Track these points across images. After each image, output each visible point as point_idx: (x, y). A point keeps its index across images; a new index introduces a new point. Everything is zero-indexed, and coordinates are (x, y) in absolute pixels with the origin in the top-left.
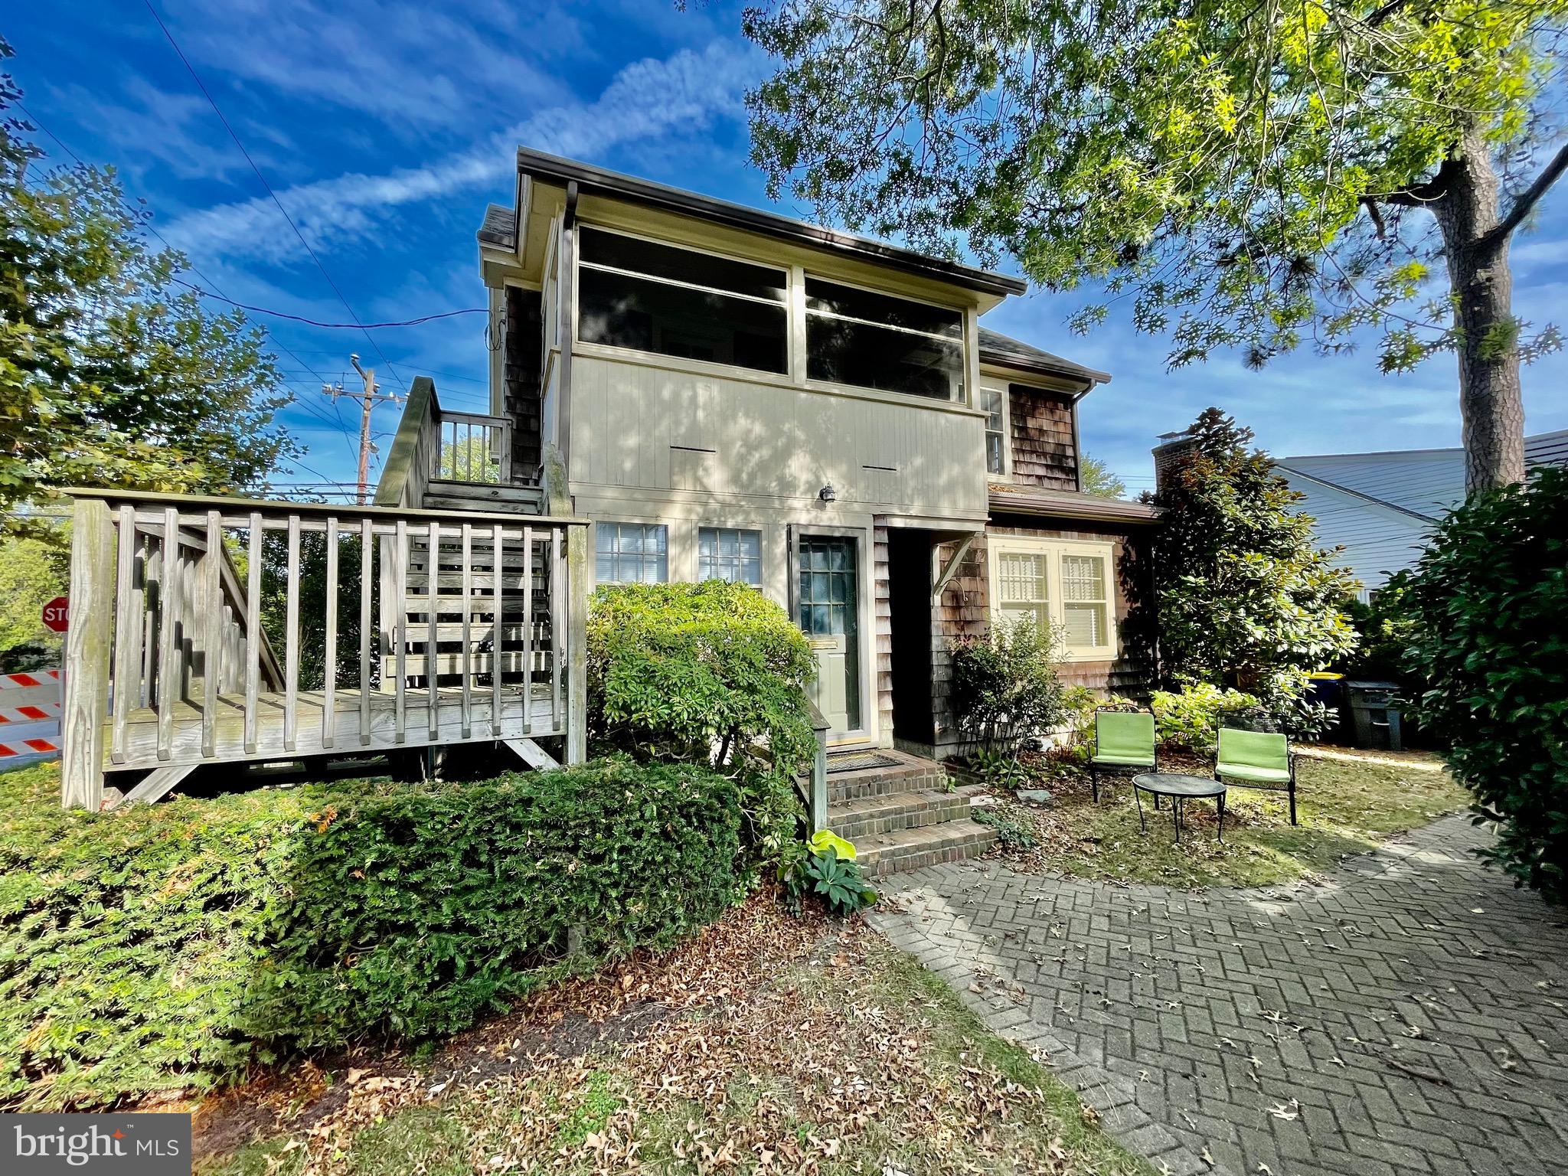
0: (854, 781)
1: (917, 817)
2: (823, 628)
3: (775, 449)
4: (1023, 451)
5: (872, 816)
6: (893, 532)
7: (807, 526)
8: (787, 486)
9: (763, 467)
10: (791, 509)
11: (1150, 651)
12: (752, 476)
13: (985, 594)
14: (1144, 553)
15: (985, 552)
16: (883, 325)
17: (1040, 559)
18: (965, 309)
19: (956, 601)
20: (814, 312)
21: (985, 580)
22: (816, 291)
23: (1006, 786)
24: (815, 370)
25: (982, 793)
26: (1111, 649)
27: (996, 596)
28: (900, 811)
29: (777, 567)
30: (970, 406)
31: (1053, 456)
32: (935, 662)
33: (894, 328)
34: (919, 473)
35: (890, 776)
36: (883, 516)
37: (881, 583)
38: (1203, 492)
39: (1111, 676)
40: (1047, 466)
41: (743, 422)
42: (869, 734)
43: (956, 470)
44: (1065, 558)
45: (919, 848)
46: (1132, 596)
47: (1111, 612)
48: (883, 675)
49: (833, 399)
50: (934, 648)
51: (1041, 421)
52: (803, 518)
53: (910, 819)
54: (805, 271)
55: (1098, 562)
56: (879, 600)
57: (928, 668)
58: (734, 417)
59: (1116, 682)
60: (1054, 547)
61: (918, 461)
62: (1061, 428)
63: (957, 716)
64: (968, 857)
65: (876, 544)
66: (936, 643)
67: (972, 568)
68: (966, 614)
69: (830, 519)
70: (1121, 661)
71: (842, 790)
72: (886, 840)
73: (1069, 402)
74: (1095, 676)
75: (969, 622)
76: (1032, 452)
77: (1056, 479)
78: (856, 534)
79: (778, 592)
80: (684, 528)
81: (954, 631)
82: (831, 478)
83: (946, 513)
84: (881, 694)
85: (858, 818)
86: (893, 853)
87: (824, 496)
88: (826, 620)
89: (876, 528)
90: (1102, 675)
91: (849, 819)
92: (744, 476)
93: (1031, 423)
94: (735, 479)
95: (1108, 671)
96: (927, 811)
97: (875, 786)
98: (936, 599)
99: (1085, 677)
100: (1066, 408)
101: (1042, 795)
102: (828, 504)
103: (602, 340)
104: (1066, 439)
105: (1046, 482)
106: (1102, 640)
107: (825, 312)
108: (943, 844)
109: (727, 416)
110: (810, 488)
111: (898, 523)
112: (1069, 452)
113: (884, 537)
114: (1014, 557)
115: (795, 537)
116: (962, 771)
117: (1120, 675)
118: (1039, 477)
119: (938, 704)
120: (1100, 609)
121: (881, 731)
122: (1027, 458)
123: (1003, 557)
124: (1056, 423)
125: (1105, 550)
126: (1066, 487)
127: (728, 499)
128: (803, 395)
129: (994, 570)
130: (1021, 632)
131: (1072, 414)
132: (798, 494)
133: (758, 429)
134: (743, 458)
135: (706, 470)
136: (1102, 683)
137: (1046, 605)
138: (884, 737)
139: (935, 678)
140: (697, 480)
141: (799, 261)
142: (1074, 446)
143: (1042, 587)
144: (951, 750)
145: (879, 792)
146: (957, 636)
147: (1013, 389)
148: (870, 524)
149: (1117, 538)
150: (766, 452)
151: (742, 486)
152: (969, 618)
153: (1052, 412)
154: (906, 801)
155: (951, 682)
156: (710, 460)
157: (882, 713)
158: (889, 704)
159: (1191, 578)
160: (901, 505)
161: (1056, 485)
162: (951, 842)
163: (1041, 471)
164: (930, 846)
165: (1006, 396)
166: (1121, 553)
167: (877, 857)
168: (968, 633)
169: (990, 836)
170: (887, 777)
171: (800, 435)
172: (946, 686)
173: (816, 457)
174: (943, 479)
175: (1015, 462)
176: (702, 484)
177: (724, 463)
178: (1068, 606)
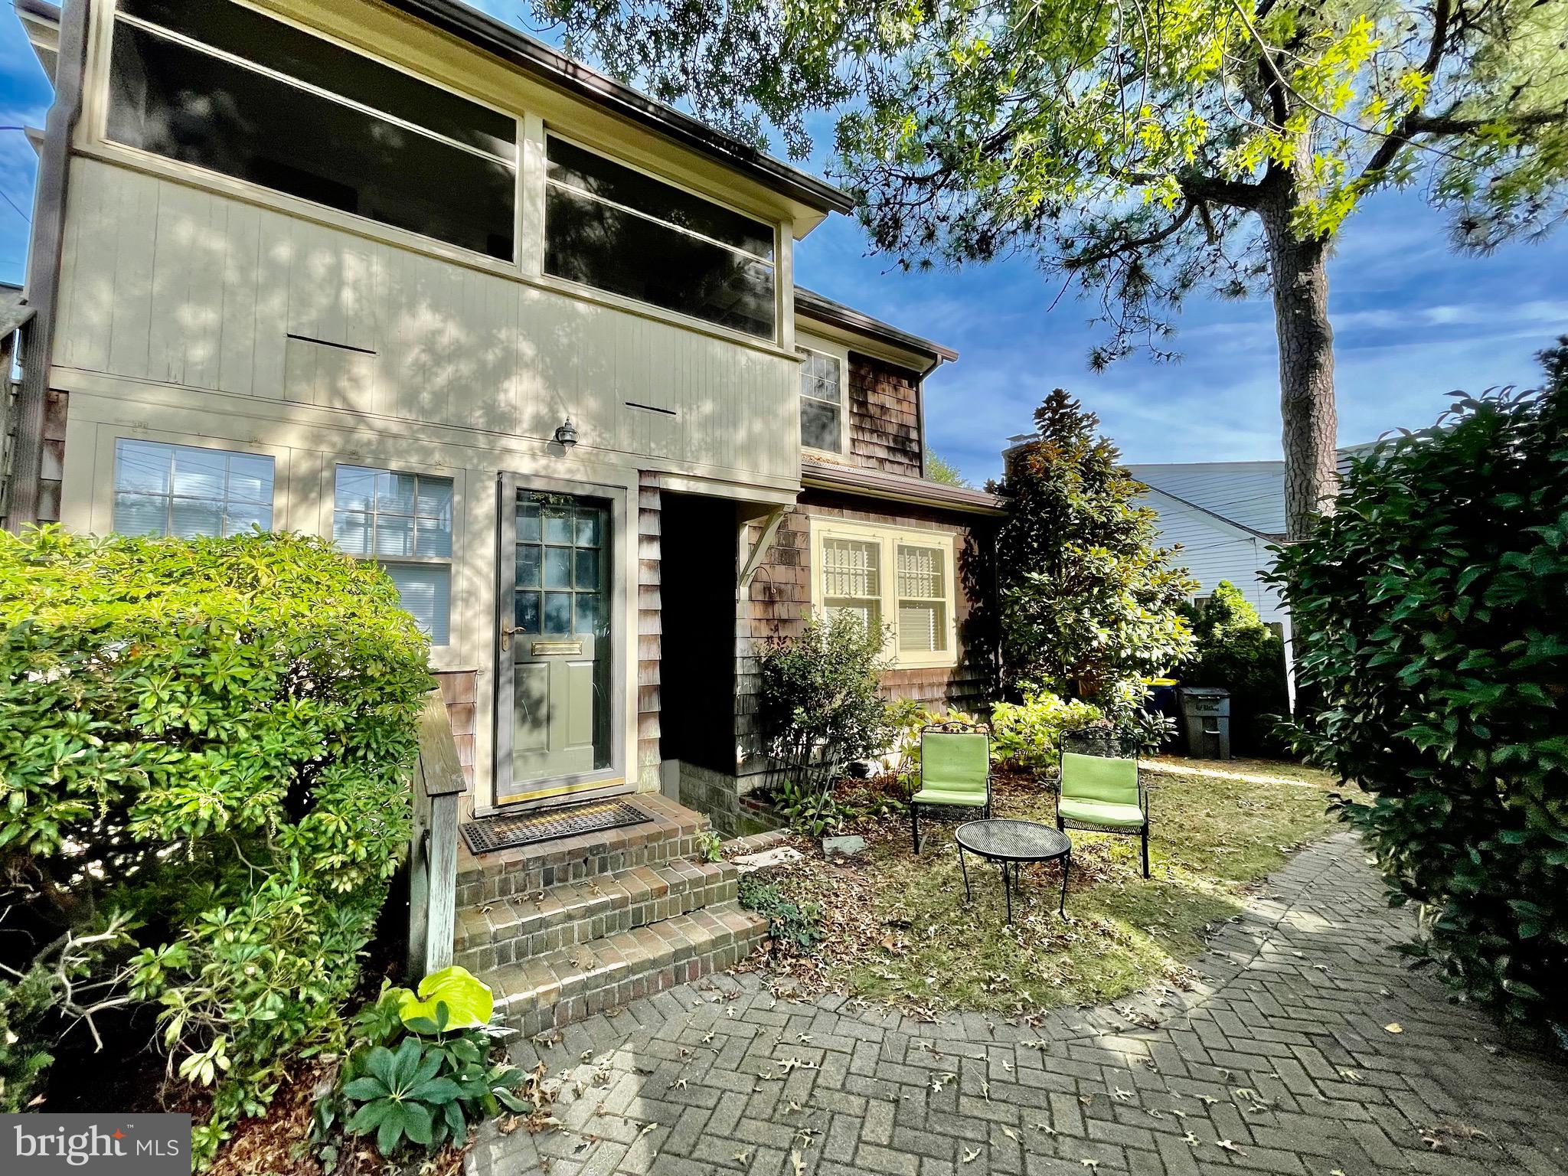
0: (560, 857)
1: (651, 909)
2: (560, 627)
3: (483, 364)
4: (863, 429)
5: (569, 917)
6: (667, 496)
7: (526, 477)
8: (501, 421)
9: (460, 390)
10: (508, 451)
11: (992, 657)
12: (440, 398)
13: (805, 587)
14: (986, 546)
15: (806, 535)
16: (664, 223)
17: (873, 549)
18: (778, 223)
19: (770, 597)
20: (559, 185)
21: (806, 569)
22: (563, 157)
23: (810, 833)
24: (558, 264)
25: (780, 843)
26: (950, 655)
27: (819, 589)
28: (623, 902)
29: (478, 535)
30: (780, 345)
31: (896, 438)
32: (739, 671)
33: (680, 229)
34: (707, 423)
35: (621, 844)
36: (655, 474)
37: (650, 565)
38: (1048, 478)
39: (950, 684)
40: (889, 448)
41: (426, 319)
42: (623, 773)
43: (758, 426)
44: (901, 549)
45: (631, 970)
46: (973, 595)
47: (951, 613)
48: (644, 691)
49: (581, 306)
50: (738, 653)
51: (883, 397)
52: (523, 465)
53: (637, 913)
54: (546, 125)
55: (938, 555)
56: (644, 588)
57: (732, 678)
58: (412, 307)
59: (955, 692)
60: (889, 535)
61: (708, 407)
62: (905, 407)
63: (767, 736)
64: (719, 969)
65: (642, 511)
66: (741, 647)
67: (790, 554)
68: (781, 610)
69: (570, 471)
70: (960, 668)
71: (535, 870)
72: (585, 955)
73: (914, 379)
74: (932, 685)
75: (785, 621)
76: (872, 431)
77: (899, 463)
78: (609, 493)
79: (478, 572)
80: (304, 467)
81: (765, 631)
82: (571, 415)
83: (744, 478)
84: (642, 717)
85: (543, 923)
86: (585, 985)
87: (562, 439)
88: (564, 615)
89: (642, 489)
90: (940, 685)
91: (526, 928)
92: (425, 397)
93: (872, 398)
94: (408, 399)
95: (946, 680)
96: (669, 896)
97: (596, 862)
98: (743, 592)
99: (921, 687)
100: (911, 386)
101: (852, 844)
102: (568, 448)
103: (157, 148)
104: (911, 421)
105: (887, 465)
106: (941, 644)
107: (577, 190)
108: (677, 955)
109: (397, 303)
110: (539, 425)
111: (677, 485)
112: (914, 435)
113: (656, 503)
114: (843, 544)
115: (509, 493)
116: (764, 810)
117: (960, 684)
118: (881, 461)
119: (741, 723)
120: (940, 609)
121: (641, 767)
122: (867, 437)
123: (828, 543)
124: (899, 401)
125: (946, 541)
126: (908, 472)
127: (395, 428)
128: (534, 293)
129: (817, 557)
130: (840, 633)
131: (917, 393)
132: (518, 432)
133: (453, 332)
134: (424, 371)
135: (355, 381)
136: (940, 693)
137: (878, 602)
138: (645, 776)
139: (738, 690)
140: (335, 392)
141: (536, 105)
142: (919, 429)
143: (874, 581)
144: (757, 781)
145: (603, 869)
146: (770, 638)
147: (853, 358)
148: (633, 483)
149: (960, 529)
150: (466, 368)
151: (423, 411)
152: (785, 616)
153: (895, 388)
154: (639, 883)
155: (760, 695)
156: (363, 367)
157: (642, 743)
158: (654, 731)
159: (1035, 575)
160: (681, 460)
161: (897, 469)
162: (688, 951)
163: (882, 453)
164: (654, 963)
165: (845, 365)
166: (963, 546)
167: (553, 998)
168: (782, 634)
169: (755, 931)
170: (615, 846)
171: (527, 349)
172: (753, 701)
173: (551, 382)
174: (741, 435)
175: (853, 441)
176: (345, 399)
177: (388, 372)
178: (903, 604)
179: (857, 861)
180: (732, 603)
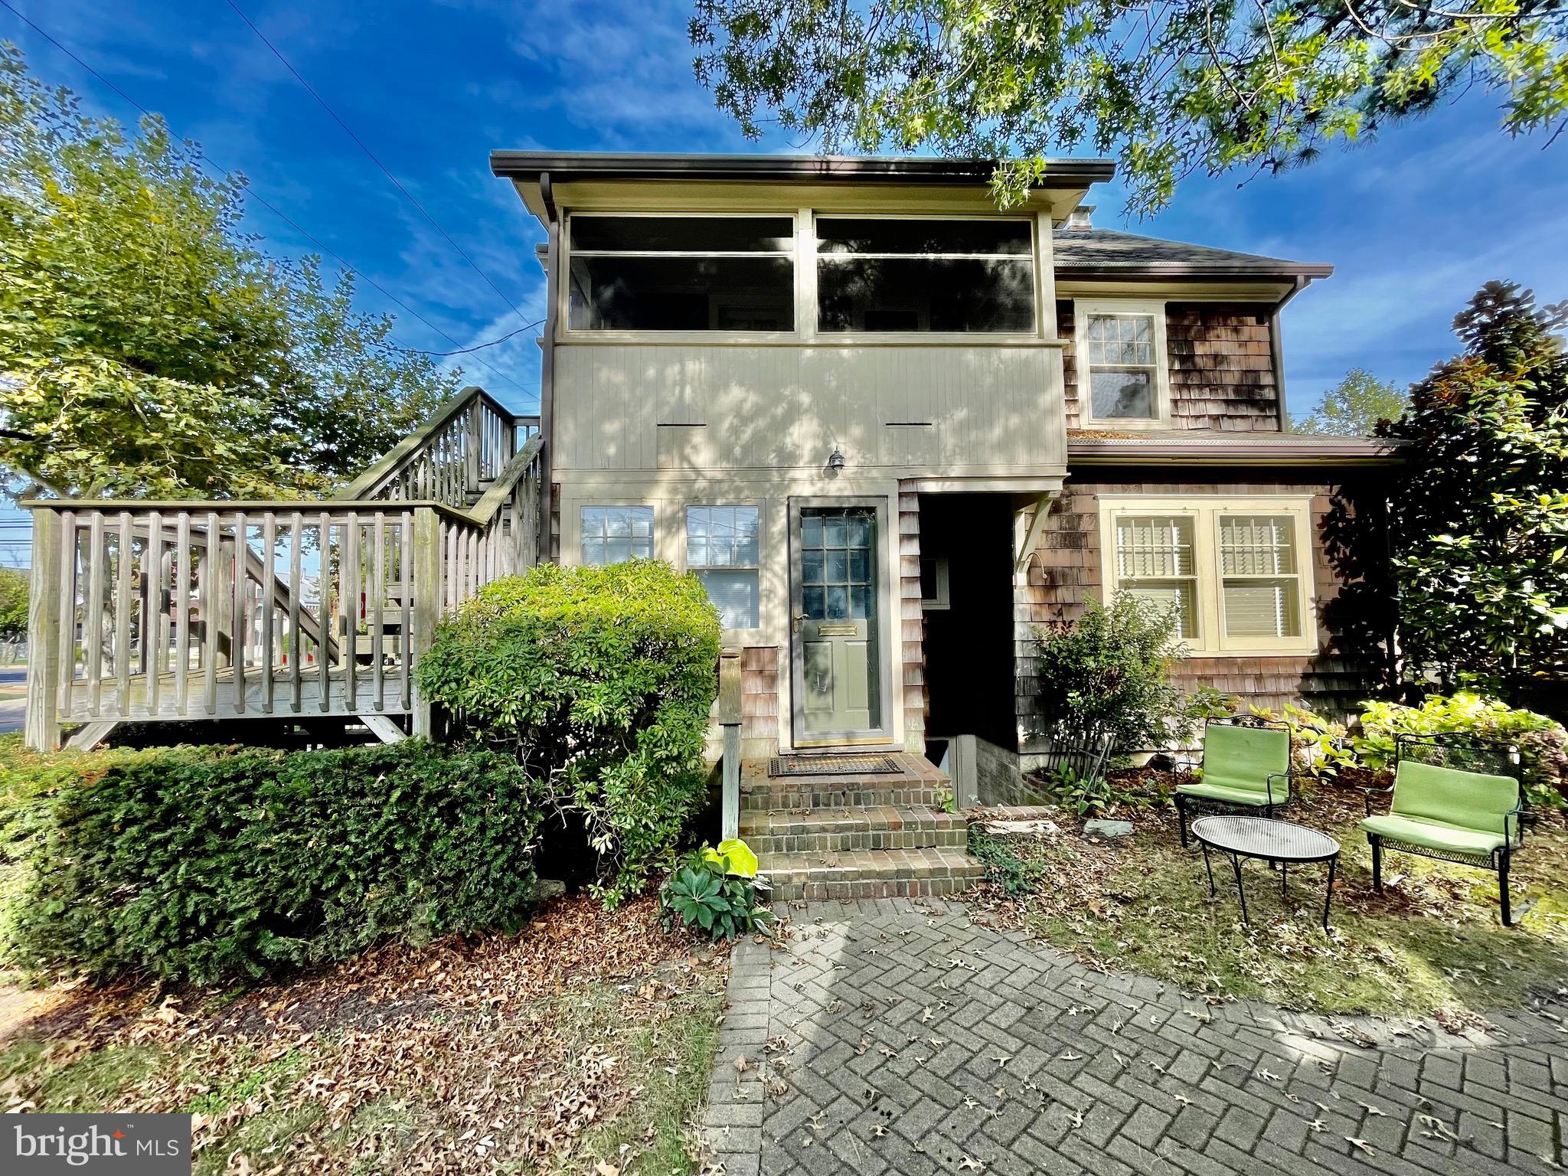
0: (825, 787)
1: (888, 838)
2: (837, 613)
3: (773, 417)
4: (1188, 387)
5: (823, 829)
6: (924, 498)
7: (806, 499)
8: (788, 460)
9: (759, 440)
10: (794, 480)
11: (1383, 645)
12: (746, 450)
13: (1095, 570)
14: (1370, 507)
15: (1094, 516)
16: (918, 256)
17: (1186, 525)
18: (1035, 216)
19: (1051, 582)
20: (827, 256)
21: (1095, 551)
22: (831, 232)
23: (1076, 811)
24: (828, 322)
25: (1045, 816)
26: (1309, 640)
27: (1111, 572)
28: (864, 828)
29: (775, 547)
30: (1041, 336)
31: (1237, 389)
32: (1018, 653)
33: (931, 256)
34: (961, 429)
35: (873, 785)
36: (913, 480)
37: (911, 560)
38: (1466, 409)
39: (1306, 677)
40: (1227, 402)
41: (736, 393)
42: (891, 733)
43: (1015, 421)
44: (1225, 521)
45: (861, 875)
46: (1346, 568)
47: (1307, 591)
48: (908, 667)
49: (845, 352)
50: (1017, 636)
51: (1221, 342)
52: (805, 489)
53: (877, 840)
54: (814, 212)
55: (1285, 525)
56: (910, 580)
57: (1011, 660)
58: (726, 387)
59: (1315, 686)
60: (1208, 505)
61: (961, 414)
62: (1252, 348)
63: (1050, 719)
64: (936, 894)
65: (902, 514)
66: (1020, 631)
67: (1075, 537)
68: (1063, 594)
69: (840, 489)
70: (1324, 657)
71: (808, 795)
72: (832, 858)
73: (1265, 312)
74: (1278, 676)
75: (1071, 605)
76: (1200, 387)
77: (1243, 417)
78: (871, 503)
79: (775, 574)
80: (669, 511)
81: (1047, 615)
82: (841, 444)
83: (1000, 470)
84: (908, 689)
85: (804, 830)
86: (825, 877)
87: (834, 465)
88: (842, 605)
89: (901, 495)
90: (1290, 676)
91: (793, 830)
92: (737, 451)
93: (1199, 349)
94: (725, 453)
95: (1299, 670)
96: (902, 831)
97: (852, 795)
98: (1020, 578)
99: (1259, 678)
100: (1260, 322)
101: (1117, 828)
102: (838, 470)
103: (591, 326)
104: (1263, 363)
105: (1226, 424)
106: (1292, 627)
107: (841, 255)
108: (899, 873)
109: (718, 385)
110: (816, 457)
111: (931, 487)
112: (1267, 379)
113: (914, 506)
114: (1143, 522)
115: (795, 513)
116: (1043, 788)
117: (1324, 677)
118: (1216, 418)
119: (1022, 704)
120: (1290, 589)
121: (907, 732)
122: (1195, 394)
123: (1123, 522)
124: (1243, 344)
125: (1297, 506)
126: (1259, 426)
127: (719, 476)
128: (809, 352)
129: (1109, 538)
130: (1117, 616)
131: (1271, 329)
132: (801, 464)
133: (752, 399)
134: (735, 431)
135: (695, 448)
136: (1292, 686)
137: (1193, 582)
138: (911, 739)
139: (1018, 672)
140: (684, 458)
141: (804, 202)
142: (1274, 370)
143: (1188, 559)
144: (1042, 761)
145: (858, 802)
146: (1052, 624)
147: (1172, 310)
148: (893, 491)
149: (1322, 489)
150: (761, 423)
151: (736, 460)
152: (1069, 599)
153: (1236, 330)
154: (883, 816)
155: (1041, 677)
156: (698, 436)
157: (907, 712)
158: (919, 702)
159: (1446, 539)
160: (935, 468)
161: (1240, 425)
162: (908, 873)
163: (1214, 410)
164: (879, 875)
165: (1161, 320)
166: (1328, 508)
167: (803, 879)
168: (1067, 618)
169: (972, 871)
170: (867, 786)
171: (805, 399)
172: (1034, 683)
173: (824, 421)
174: (997, 432)
175: (1175, 402)
176: (689, 462)
177: (712, 438)
178: (1228, 583)
179: (1116, 843)
180: (1009, 589)
